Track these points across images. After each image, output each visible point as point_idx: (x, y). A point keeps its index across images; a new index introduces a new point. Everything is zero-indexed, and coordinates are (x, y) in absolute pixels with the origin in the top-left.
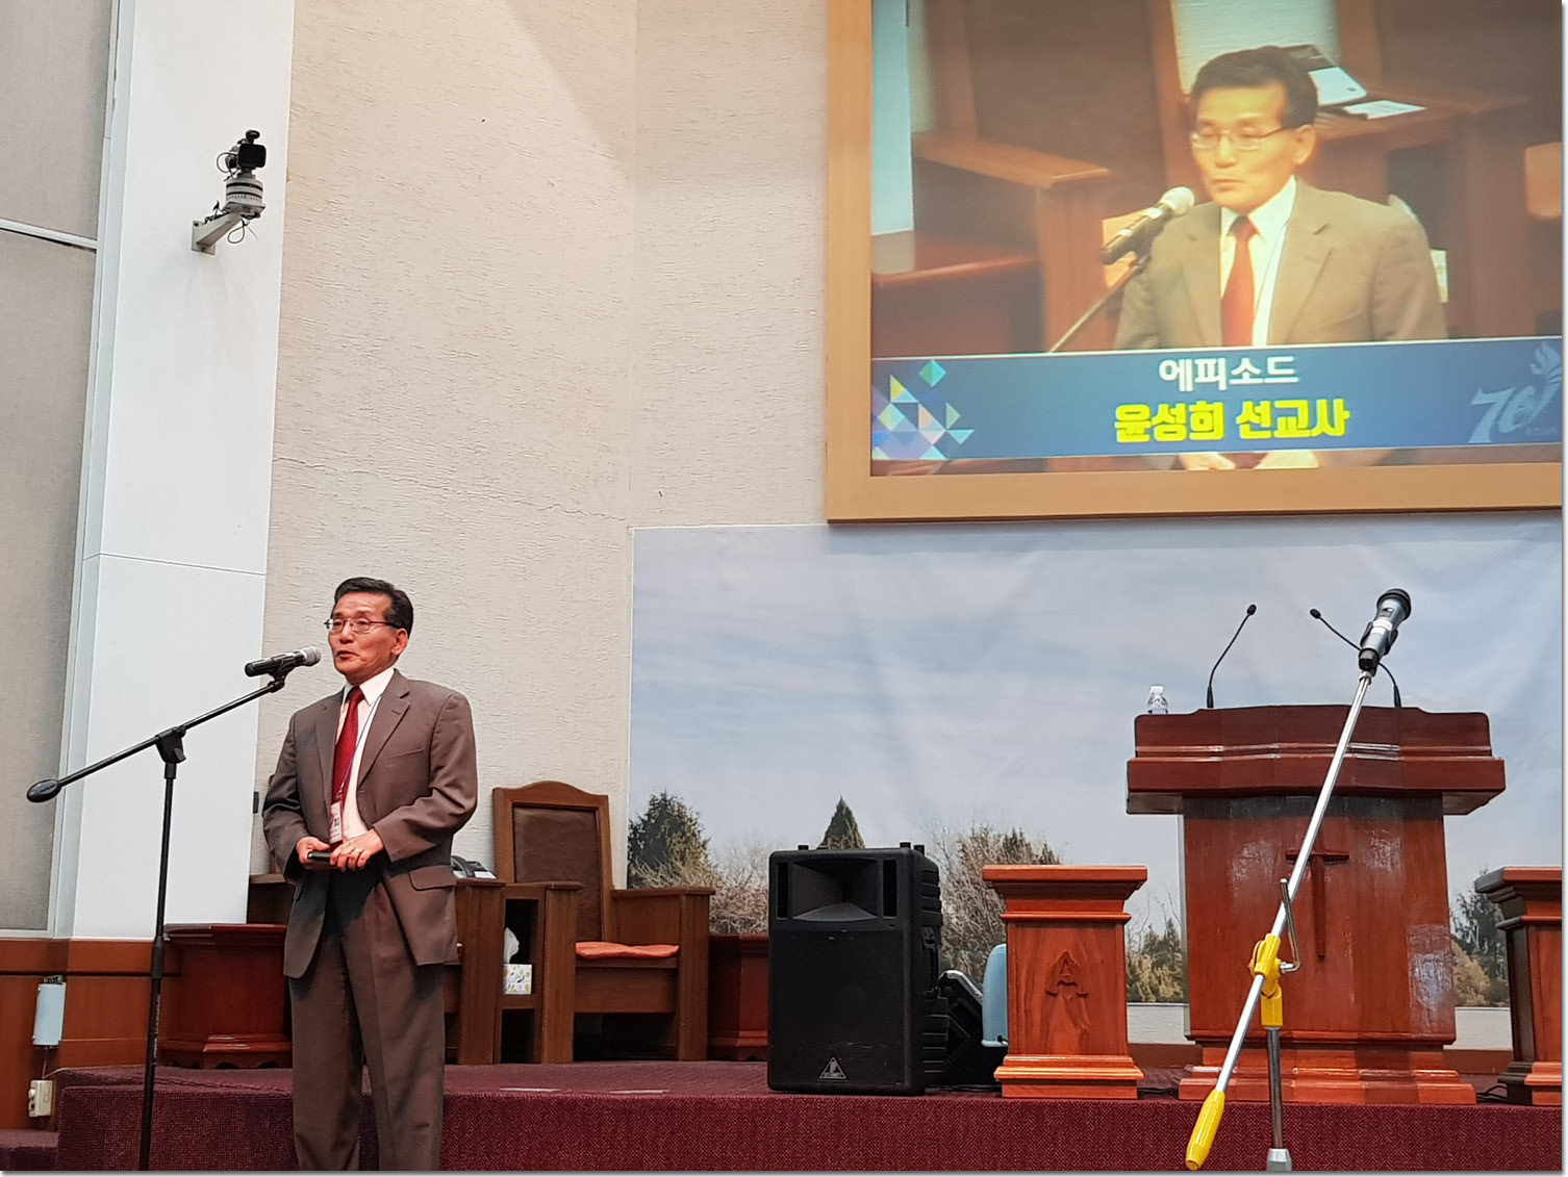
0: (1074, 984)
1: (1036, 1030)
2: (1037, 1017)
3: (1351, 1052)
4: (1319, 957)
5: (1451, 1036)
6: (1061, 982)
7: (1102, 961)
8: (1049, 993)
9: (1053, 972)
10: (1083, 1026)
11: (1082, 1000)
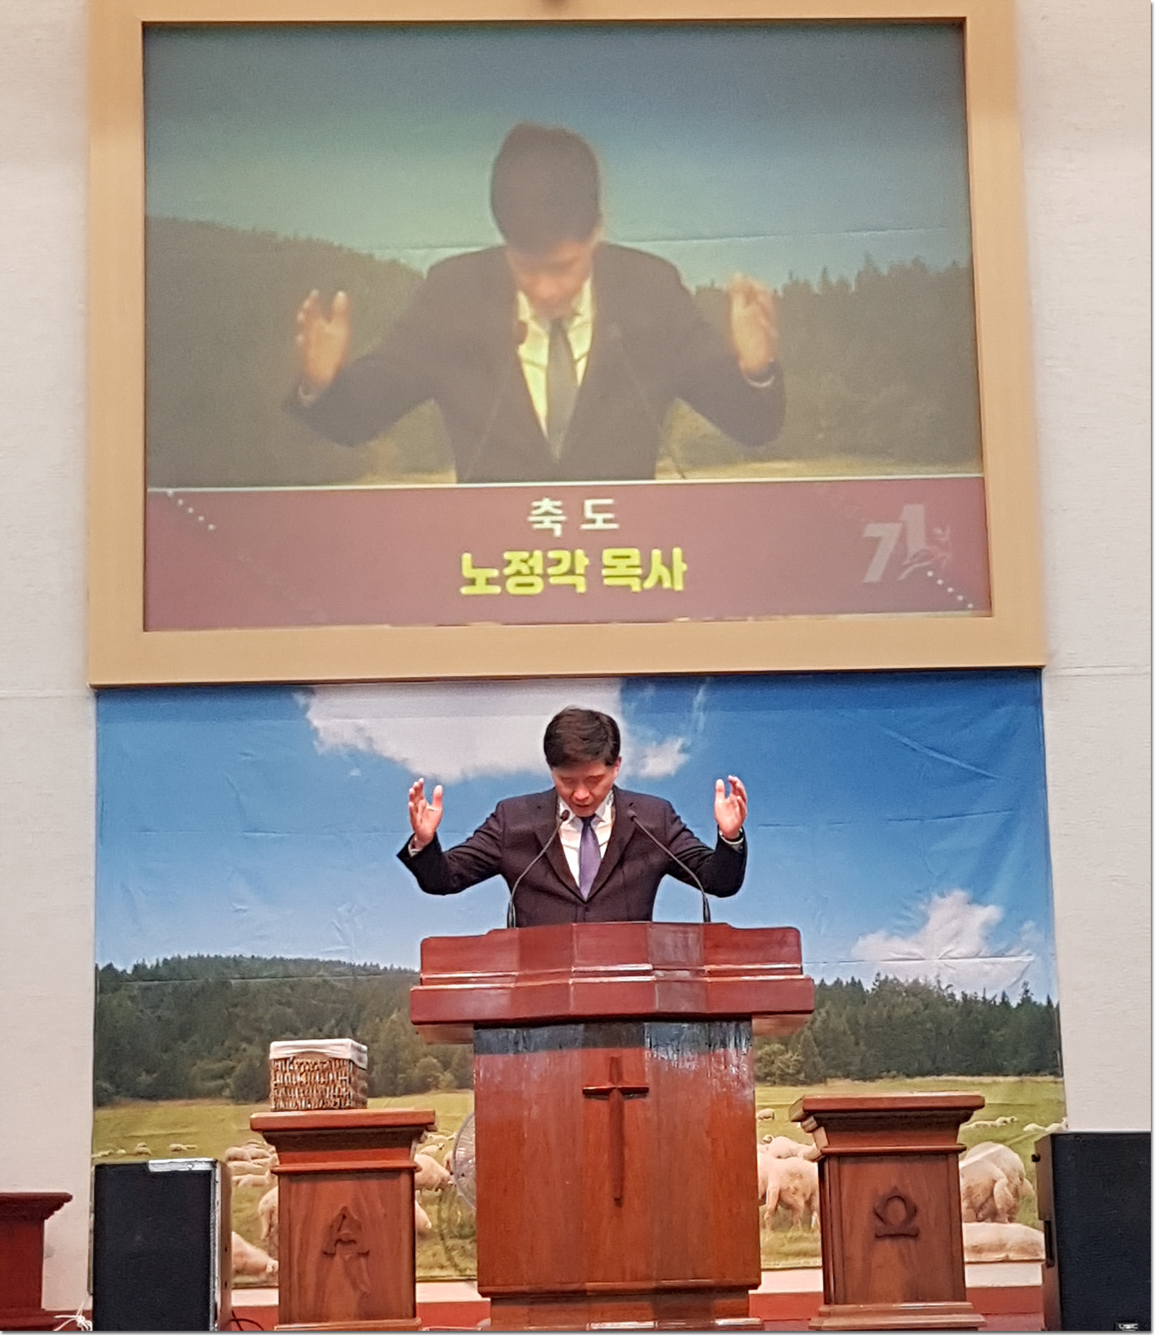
0: (354, 1242)
1: (310, 1295)
2: (311, 1279)
3: (646, 1303)
4: (616, 1199)
5: (754, 1280)
6: (339, 1240)
7: (385, 1215)
8: (325, 1253)
9: (332, 1227)
10: (363, 1288)
11: (363, 1260)
